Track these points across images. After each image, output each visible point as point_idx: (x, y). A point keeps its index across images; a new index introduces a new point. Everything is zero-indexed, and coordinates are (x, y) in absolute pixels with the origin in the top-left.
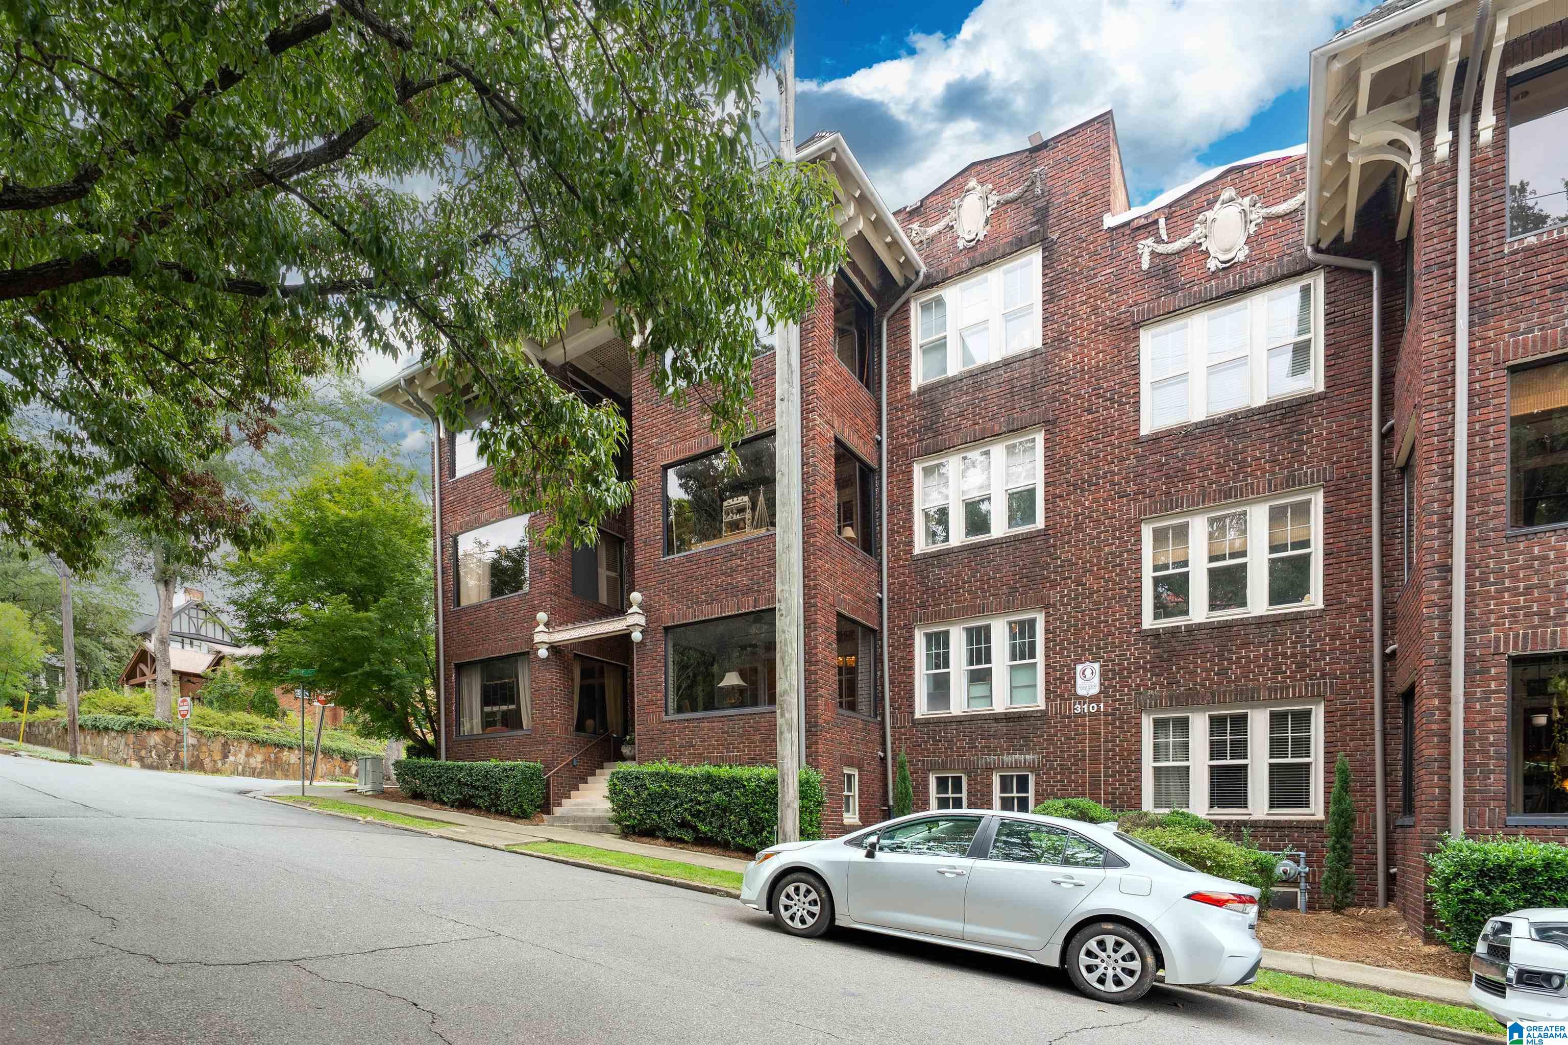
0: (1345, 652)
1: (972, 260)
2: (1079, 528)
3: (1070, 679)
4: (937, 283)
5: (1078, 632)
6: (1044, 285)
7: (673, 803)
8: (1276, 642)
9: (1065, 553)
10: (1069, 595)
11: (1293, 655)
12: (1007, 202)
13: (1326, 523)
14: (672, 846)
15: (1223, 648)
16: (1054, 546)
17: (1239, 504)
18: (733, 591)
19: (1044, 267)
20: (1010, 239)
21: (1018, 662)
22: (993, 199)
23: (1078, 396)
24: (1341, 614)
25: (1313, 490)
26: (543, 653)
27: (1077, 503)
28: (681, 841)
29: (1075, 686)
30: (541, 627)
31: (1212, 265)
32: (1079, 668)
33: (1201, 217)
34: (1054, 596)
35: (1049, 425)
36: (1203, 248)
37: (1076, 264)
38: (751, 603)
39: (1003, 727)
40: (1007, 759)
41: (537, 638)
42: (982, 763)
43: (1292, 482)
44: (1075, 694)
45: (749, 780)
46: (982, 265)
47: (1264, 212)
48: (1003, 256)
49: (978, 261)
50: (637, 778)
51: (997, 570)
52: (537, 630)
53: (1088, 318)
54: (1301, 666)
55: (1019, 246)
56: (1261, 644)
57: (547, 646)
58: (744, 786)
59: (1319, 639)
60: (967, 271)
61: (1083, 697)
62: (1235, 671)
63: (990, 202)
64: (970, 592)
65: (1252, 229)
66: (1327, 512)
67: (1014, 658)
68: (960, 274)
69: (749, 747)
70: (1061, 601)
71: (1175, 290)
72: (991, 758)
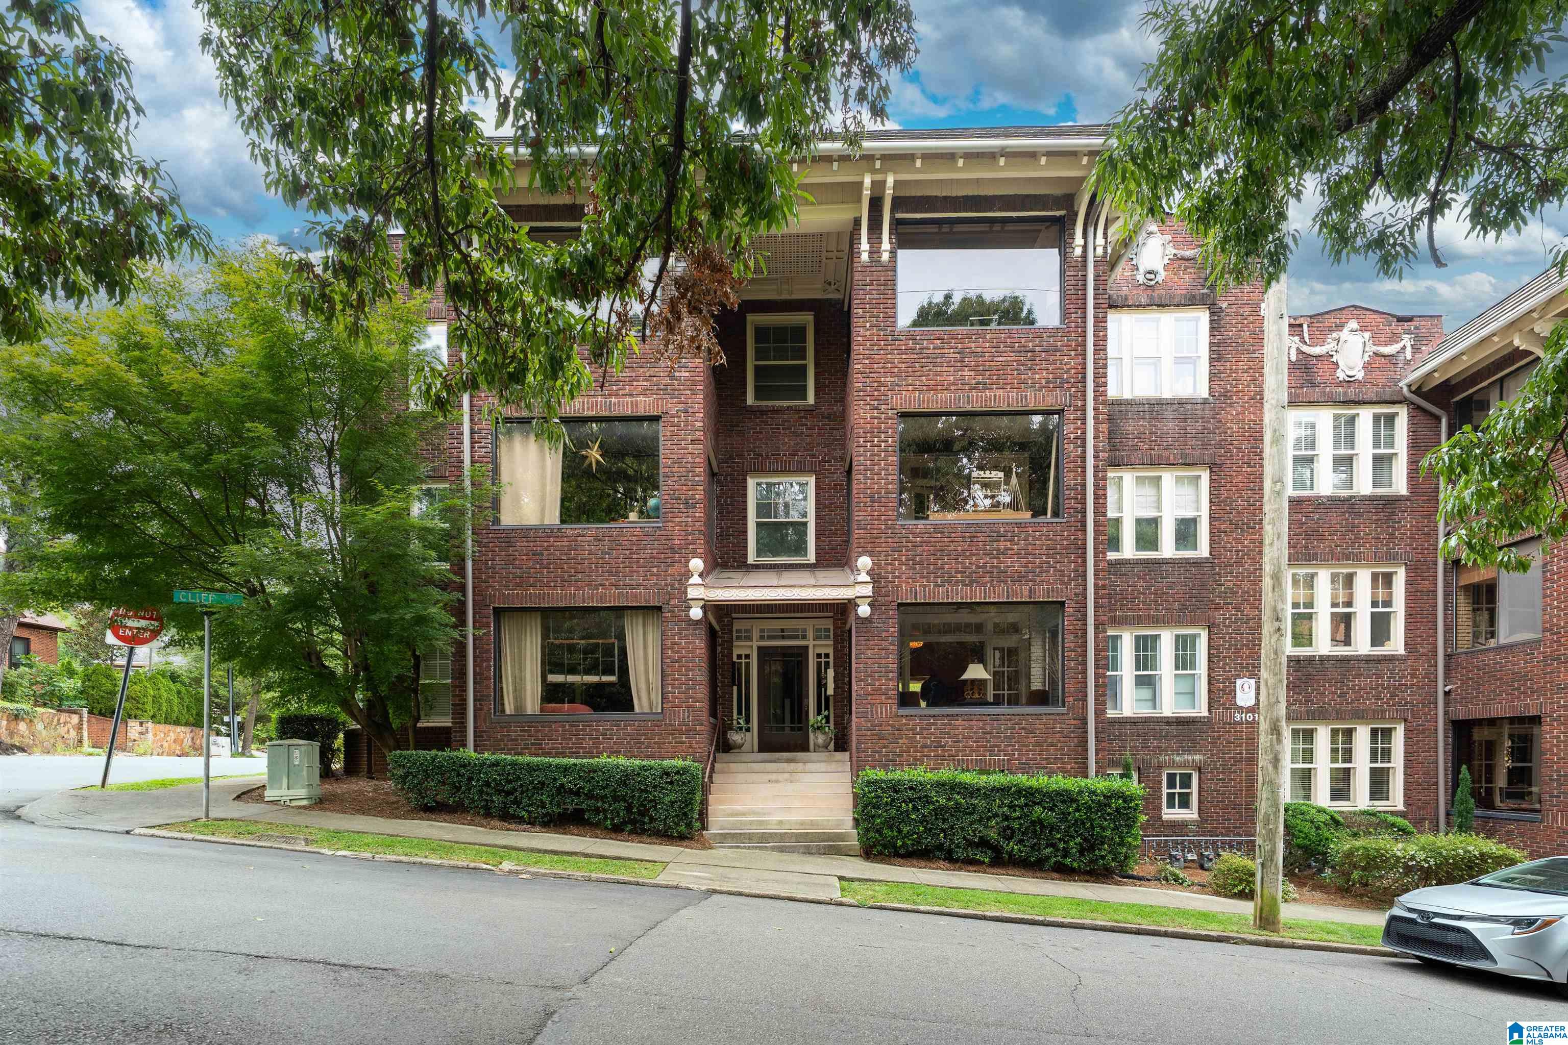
0: (1419, 688)
1: (1151, 297)
2: (1239, 562)
3: (1231, 691)
4: (1117, 307)
5: (1238, 651)
6: (1211, 344)
7: (969, 819)
8: (1379, 676)
9: (1228, 582)
10: (1230, 618)
11: (1388, 687)
12: (1183, 259)
13: (1407, 591)
14: (960, 869)
15: (1344, 676)
16: (1219, 574)
17: (1353, 566)
18: (1002, 576)
19: (1212, 329)
20: (1184, 292)
21: (1180, 672)
22: (1171, 251)
23: (1239, 449)
24: (1417, 659)
25: (1398, 565)
26: (696, 613)
27: (1238, 541)
28: (980, 863)
29: (1235, 697)
30: (696, 579)
31: (1341, 375)
32: (1239, 682)
33: (1335, 335)
34: (1219, 616)
35: (1214, 467)
36: (1334, 359)
37: (1240, 337)
38: (1026, 593)
39: (1173, 730)
40: (1178, 759)
41: (692, 593)
42: (1154, 762)
43: (1390, 558)
44: (1235, 704)
45: (1080, 792)
46: (1158, 306)
47: (1375, 348)
48: (1178, 305)
49: (1157, 301)
50: (911, 788)
51: (1171, 585)
52: (691, 581)
53: (1248, 385)
54: (1393, 695)
55: (1191, 301)
56: (1368, 676)
57: (702, 603)
58: (1077, 800)
59: (1404, 677)
60: (1144, 306)
61: (1242, 708)
62: (1350, 696)
63: (1167, 252)
64: (1144, 603)
65: (1366, 358)
66: (1409, 583)
67: (1177, 668)
68: (1138, 306)
69: (1020, 750)
70: (1224, 623)
71: (1314, 386)
72: (1162, 758)
